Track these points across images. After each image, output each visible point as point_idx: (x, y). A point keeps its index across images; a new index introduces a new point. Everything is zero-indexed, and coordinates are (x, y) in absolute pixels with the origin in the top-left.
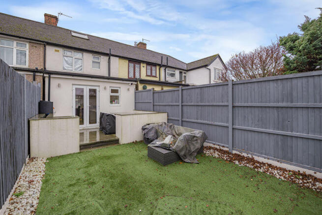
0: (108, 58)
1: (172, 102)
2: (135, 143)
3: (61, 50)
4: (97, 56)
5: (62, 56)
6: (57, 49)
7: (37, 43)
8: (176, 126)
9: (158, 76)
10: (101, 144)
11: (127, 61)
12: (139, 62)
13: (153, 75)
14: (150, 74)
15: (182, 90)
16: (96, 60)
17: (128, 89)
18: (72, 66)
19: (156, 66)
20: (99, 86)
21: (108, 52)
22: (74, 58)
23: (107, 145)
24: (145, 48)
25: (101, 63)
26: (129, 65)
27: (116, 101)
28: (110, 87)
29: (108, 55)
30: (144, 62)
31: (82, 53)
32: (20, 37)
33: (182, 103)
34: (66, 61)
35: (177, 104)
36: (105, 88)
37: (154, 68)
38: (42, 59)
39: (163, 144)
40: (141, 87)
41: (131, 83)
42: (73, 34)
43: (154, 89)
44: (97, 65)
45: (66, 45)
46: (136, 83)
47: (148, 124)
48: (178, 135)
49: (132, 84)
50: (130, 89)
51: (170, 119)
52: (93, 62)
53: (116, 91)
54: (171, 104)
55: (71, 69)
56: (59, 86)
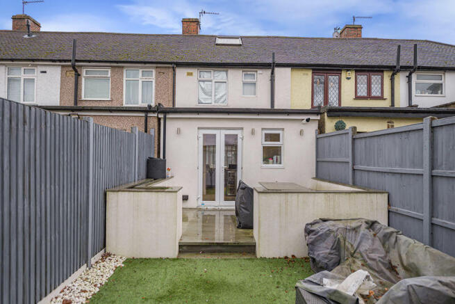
0: (269, 72)
1: (401, 166)
2: (290, 261)
3: (195, 71)
4: (250, 71)
5: (196, 81)
6: (190, 70)
7: (166, 67)
8: (403, 238)
9: (387, 94)
10: (219, 248)
11: (310, 73)
12: (337, 69)
13: (374, 94)
14: (365, 94)
15: (433, 128)
16: (249, 80)
17: (301, 133)
18: (211, 96)
19: (382, 71)
20: (242, 129)
21: (270, 61)
22: (214, 81)
23: (231, 252)
24: (358, 37)
25: (258, 84)
26: (313, 79)
27: (275, 157)
28: (263, 129)
29: (271, 66)
30: (348, 68)
31: (227, 71)
32: (145, 63)
33: (432, 167)
34: (203, 89)
35: (418, 170)
36: (253, 132)
37: (375, 78)
38: (171, 91)
39: (335, 292)
40: (330, 125)
41: (306, 117)
42: (219, 41)
43: (355, 128)
44: (250, 88)
45: (201, 61)
46: (318, 118)
47: (325, 220)
48: (405, 268)
49: (308, 120)
50: (305, 132)
51: (396, 213)
52: (244, 84)
53: (276, 137)
54: (398, 169)
55: (209, 101)
56: (179, 132)
